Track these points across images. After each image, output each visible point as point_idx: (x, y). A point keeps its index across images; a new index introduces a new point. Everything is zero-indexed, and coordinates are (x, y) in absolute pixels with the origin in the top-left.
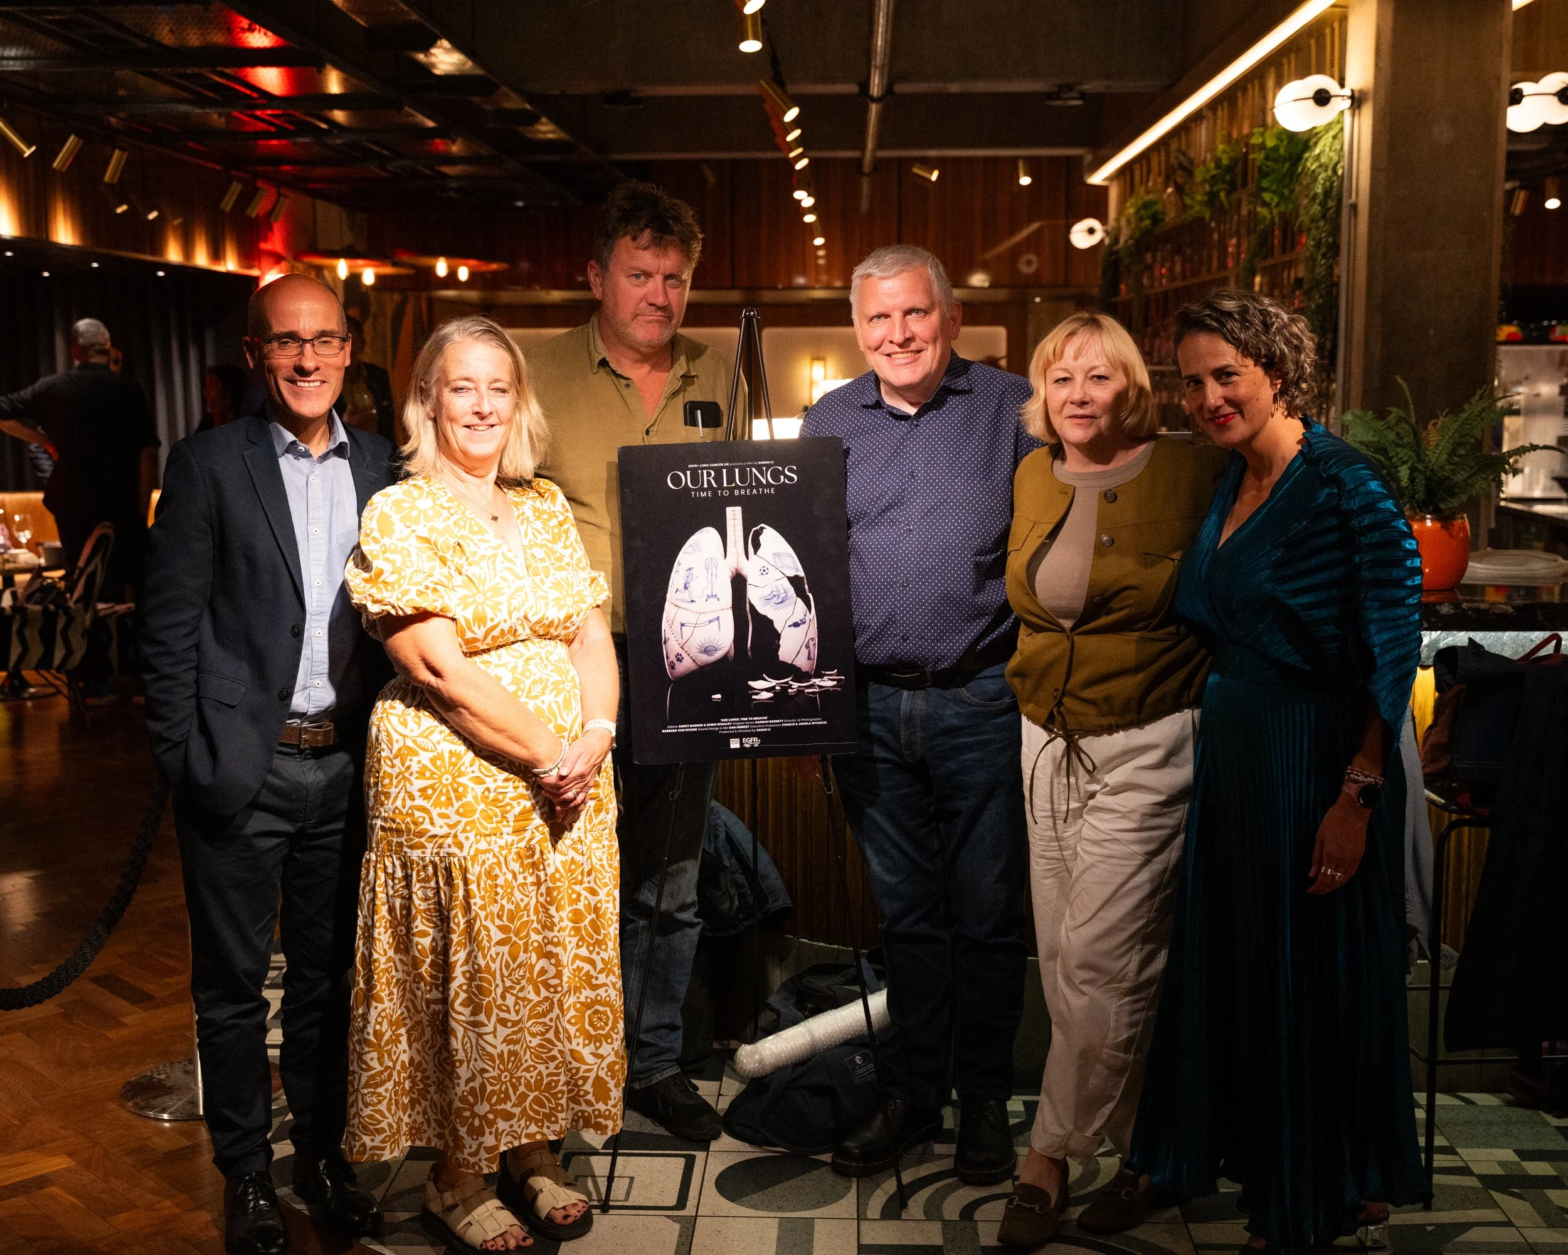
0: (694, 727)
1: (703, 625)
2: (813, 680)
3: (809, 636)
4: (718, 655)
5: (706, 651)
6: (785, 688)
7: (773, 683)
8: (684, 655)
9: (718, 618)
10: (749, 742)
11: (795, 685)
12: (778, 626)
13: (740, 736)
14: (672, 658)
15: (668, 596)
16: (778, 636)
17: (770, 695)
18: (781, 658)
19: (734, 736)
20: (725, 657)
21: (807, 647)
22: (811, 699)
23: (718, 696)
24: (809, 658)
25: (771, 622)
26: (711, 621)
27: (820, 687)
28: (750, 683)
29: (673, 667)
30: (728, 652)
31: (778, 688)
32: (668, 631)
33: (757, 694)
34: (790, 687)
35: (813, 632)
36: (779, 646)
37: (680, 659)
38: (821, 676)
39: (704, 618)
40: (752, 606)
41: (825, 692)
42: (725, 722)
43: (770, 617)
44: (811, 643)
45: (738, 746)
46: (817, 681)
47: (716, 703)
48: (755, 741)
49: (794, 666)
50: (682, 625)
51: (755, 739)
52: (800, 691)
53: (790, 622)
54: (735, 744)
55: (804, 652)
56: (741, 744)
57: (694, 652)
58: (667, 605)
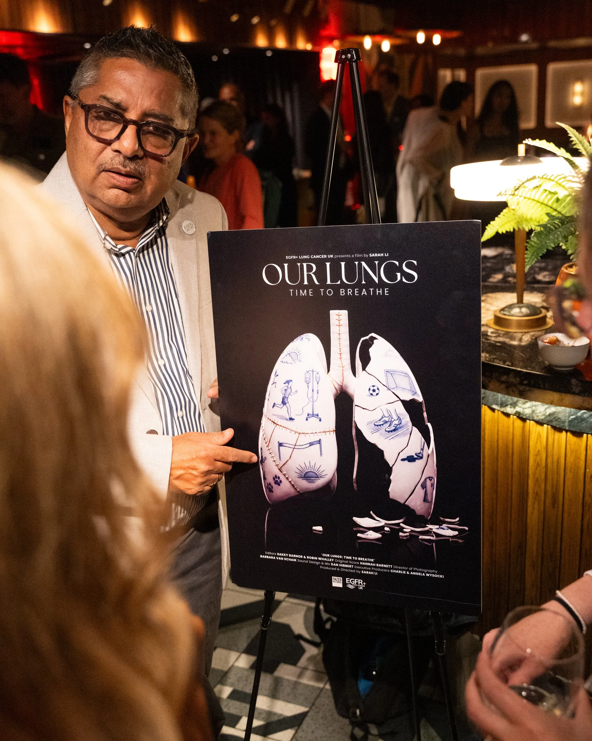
0: (293, 558)
1: (302, 447)
2: (430, 526)
3: (425, 475)
4: (320, 482)
5: (307, 476)
6: (396, 530)
7: (383, 522)
8: (282, 478)
9: (319, 442)
10: (352, 583)
11: (408, 529)
12: (389, 457)
13: (344, 575)
14: (270, 480)
15: (265, 410)
16: (388, 470)
17: (378, 535)
18: (392, 496)
19: (338, 574)
20: (327, 486)
21: (424, 486)
22: (426, 547)
23: (320, 528)
24: (425, 500)
25: (381, 452)
26: (311, 444)
27: (437, 535)
28: (355, 519)
29: (270, 489)
30: (330, 482)
31: (387, 529)
32: (265, 449)
33: (363, 532)
34: (402, 529)
35: (431, 470)
36: (389, 482)
37: (278, 482)
38: (439, 523)
39: (304, 440)
40: (359, 432)
41: (442, 541)
42: (326, 557)
43: (380, 446)
44: (429, 483)
45: (340, 585)
46: (434, 528)
47: (316, 534)
48: (361, 584)
49: (408, 507)
50: (280, 445)
51: (360, 581)
52: (413, 537)
53: (404, 455)
54: (337, 583)
55: (420, 493)
56: (344, 583)
57: (293, 476)
58: (264, 421)
